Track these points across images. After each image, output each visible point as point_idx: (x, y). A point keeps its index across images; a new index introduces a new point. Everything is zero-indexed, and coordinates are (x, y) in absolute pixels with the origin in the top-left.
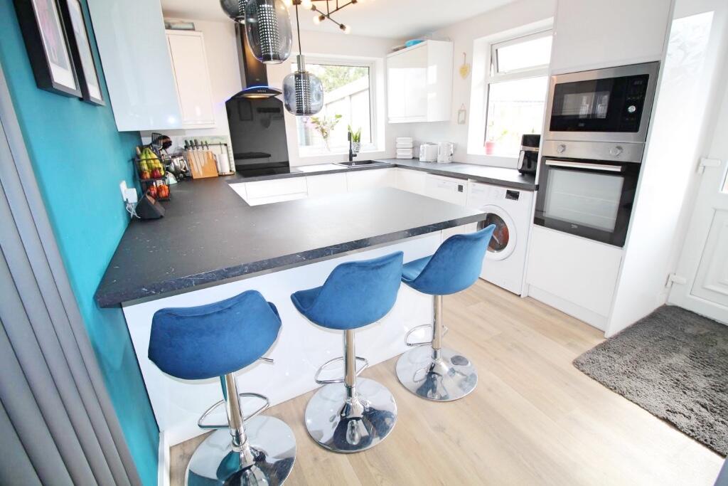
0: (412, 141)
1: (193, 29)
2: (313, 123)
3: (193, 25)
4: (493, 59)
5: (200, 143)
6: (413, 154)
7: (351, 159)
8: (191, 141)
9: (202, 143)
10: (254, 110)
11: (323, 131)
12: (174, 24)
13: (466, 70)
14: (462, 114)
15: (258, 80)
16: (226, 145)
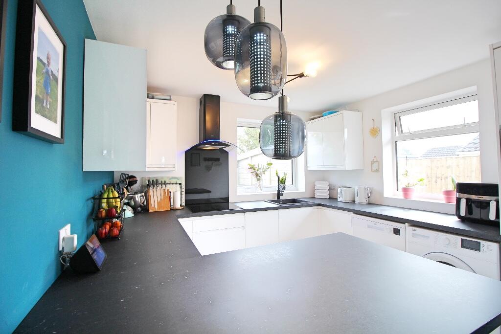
0: (328, 184)
1: (170, 100)
2: (250, 168)
3: (171, 97)
4: (397, 123)
5: (160, 182)
6: (329, 194)
7: (278, 198)
8: (153, 181)
9: (162, 181)
10: (202, 160)
11: (257, 175)
12: (156, 95)
13: (376, 132)
14: (375, 165)
15: (212, 136)
16: (180, 184)
